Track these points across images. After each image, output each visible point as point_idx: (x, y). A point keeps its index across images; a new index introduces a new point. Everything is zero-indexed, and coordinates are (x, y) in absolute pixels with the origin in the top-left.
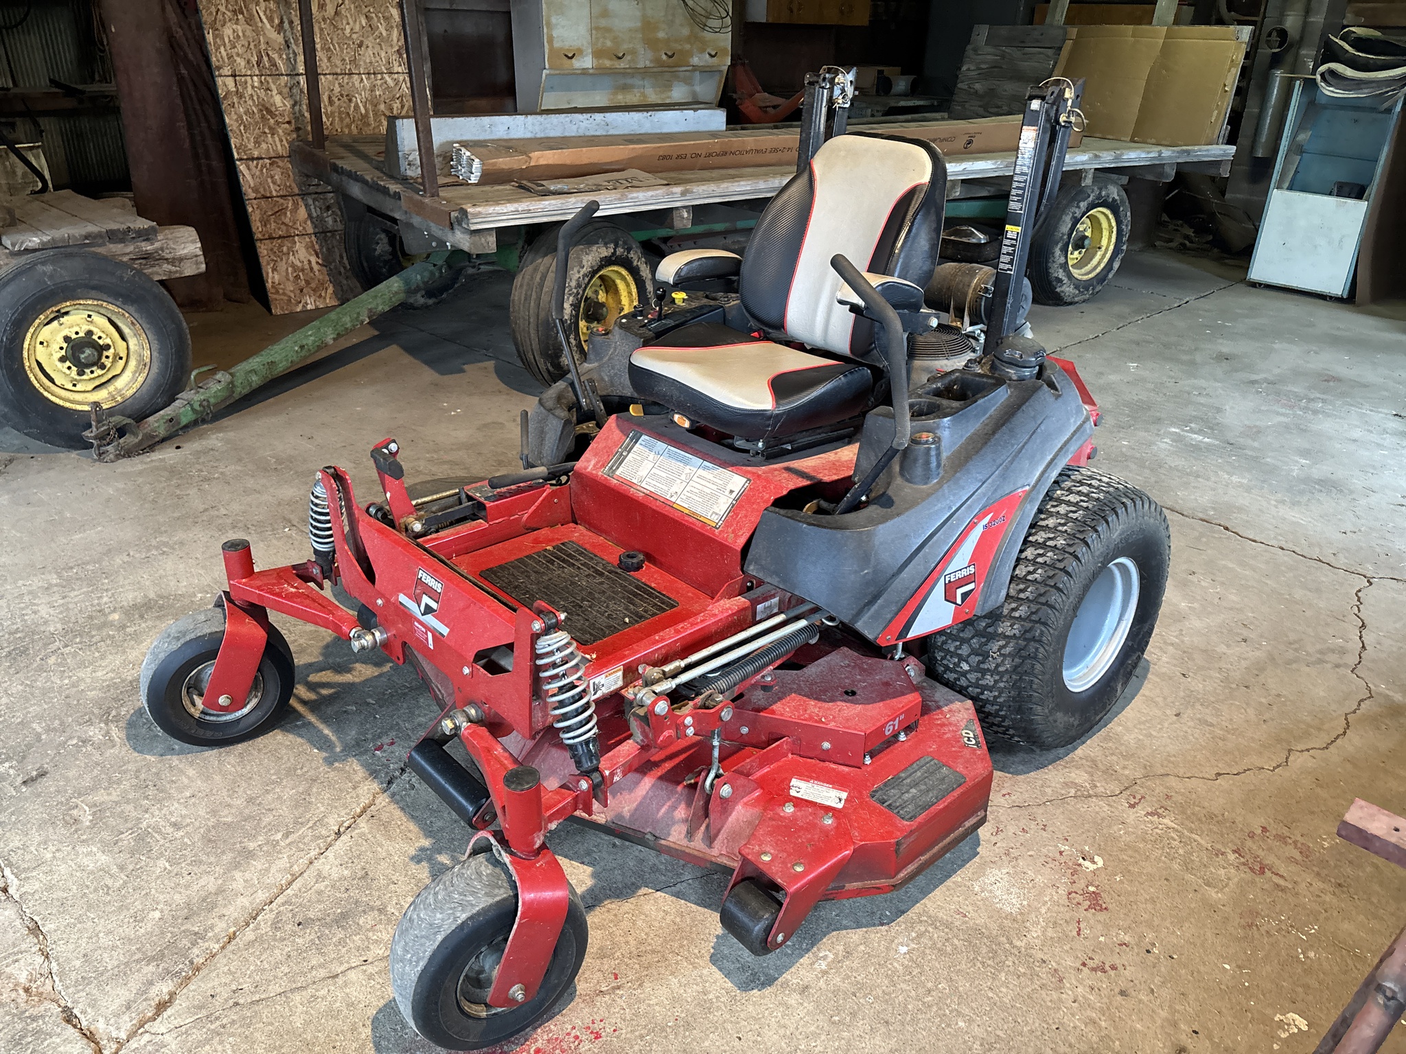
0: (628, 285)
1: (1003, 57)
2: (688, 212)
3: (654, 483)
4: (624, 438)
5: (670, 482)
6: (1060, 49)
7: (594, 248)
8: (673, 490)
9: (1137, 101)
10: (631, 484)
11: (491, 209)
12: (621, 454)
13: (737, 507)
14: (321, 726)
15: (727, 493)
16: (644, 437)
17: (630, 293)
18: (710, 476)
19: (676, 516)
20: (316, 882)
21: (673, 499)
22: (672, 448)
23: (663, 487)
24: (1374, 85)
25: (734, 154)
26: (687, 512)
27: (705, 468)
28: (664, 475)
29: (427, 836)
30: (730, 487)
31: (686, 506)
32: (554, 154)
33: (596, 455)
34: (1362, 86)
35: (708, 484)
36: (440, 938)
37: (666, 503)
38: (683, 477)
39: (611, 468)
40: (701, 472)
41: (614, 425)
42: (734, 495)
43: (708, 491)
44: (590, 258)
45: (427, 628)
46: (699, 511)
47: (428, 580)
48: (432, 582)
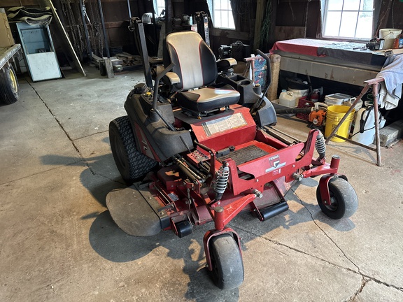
4: (202, 126)
5: (226, 125)
8: (229, 126)
10: (219, 133)
12: (207, 130)
13: (245, 118)
16: (206, 123)
18: (232, 118)
19: (237, 129)
24: (41, 21)
28: (223, 125)
30: (239, 116)
31: (236, 126)
33: (200, 135)
34: (38, 22)
35: (234, 120)
37: (231, 129)
38: (227, 122)
39: (208, 134)
41: (194, 126)
43: (236, 121)
45: (278, 169)
46: (239, 125)
47: (274, 158)
48: (275, 157)
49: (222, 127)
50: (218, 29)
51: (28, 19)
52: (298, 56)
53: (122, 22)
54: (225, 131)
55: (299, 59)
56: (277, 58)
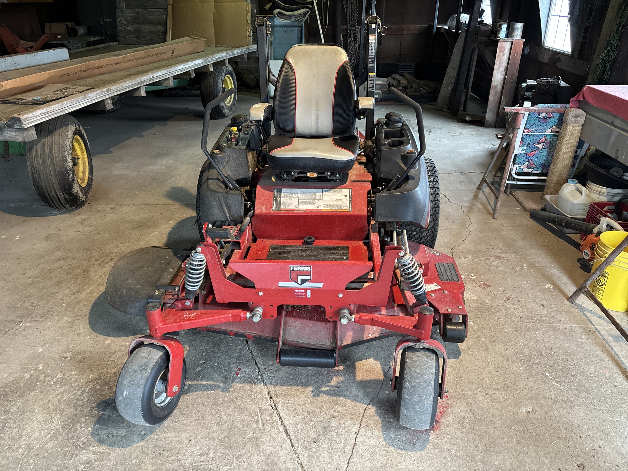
0: (80, 144)
1: (138, 13)
2: (110, 100)
3: (305, 205)
4: (272, 193)
5: (313, 202)
6: (166, 9)
7: (69, 128)
8: (317, 204)
9: (212, 29)
10: (294, 210)
11: (31, 115)
12: (277, 200)
13: (353, 200)
14: (199, 382)
15: (344, 197)
16: (283, 190)
17: (81, 148)
18: (331, 194)
19: (328, 214)
20: (297, 428)
21: (320, 208)
22: (302, 189)
23: (311, 205)
24: (294, 17)
25: (90, 69)
26: (330, 210)
27: (325, 191)
28: (308, 201)
29: (307, 386)
30: (344, 194)
31: (329, 208)
32: (12, 81)
33: (262, 204)
34: (291, 17)
35: (332, 197)
36: (433, 383)
37: (317, 211)
38: (317, 198)
39: (276, 207)
40: (324, 193)
41: (262, 189)
42: (348, 196)
43: (335, 199)
44: (70, 133)
45: (306, 289)
46: (336, 208)
47: (299, 268)
48: (303, 268)
49: (305, 203)
50: (549, 50)
51: (279, 13)
52: (610, 118)
53: (427, 26)
54: (306, 211)
55: (612, 124)
56: (576, 116)
